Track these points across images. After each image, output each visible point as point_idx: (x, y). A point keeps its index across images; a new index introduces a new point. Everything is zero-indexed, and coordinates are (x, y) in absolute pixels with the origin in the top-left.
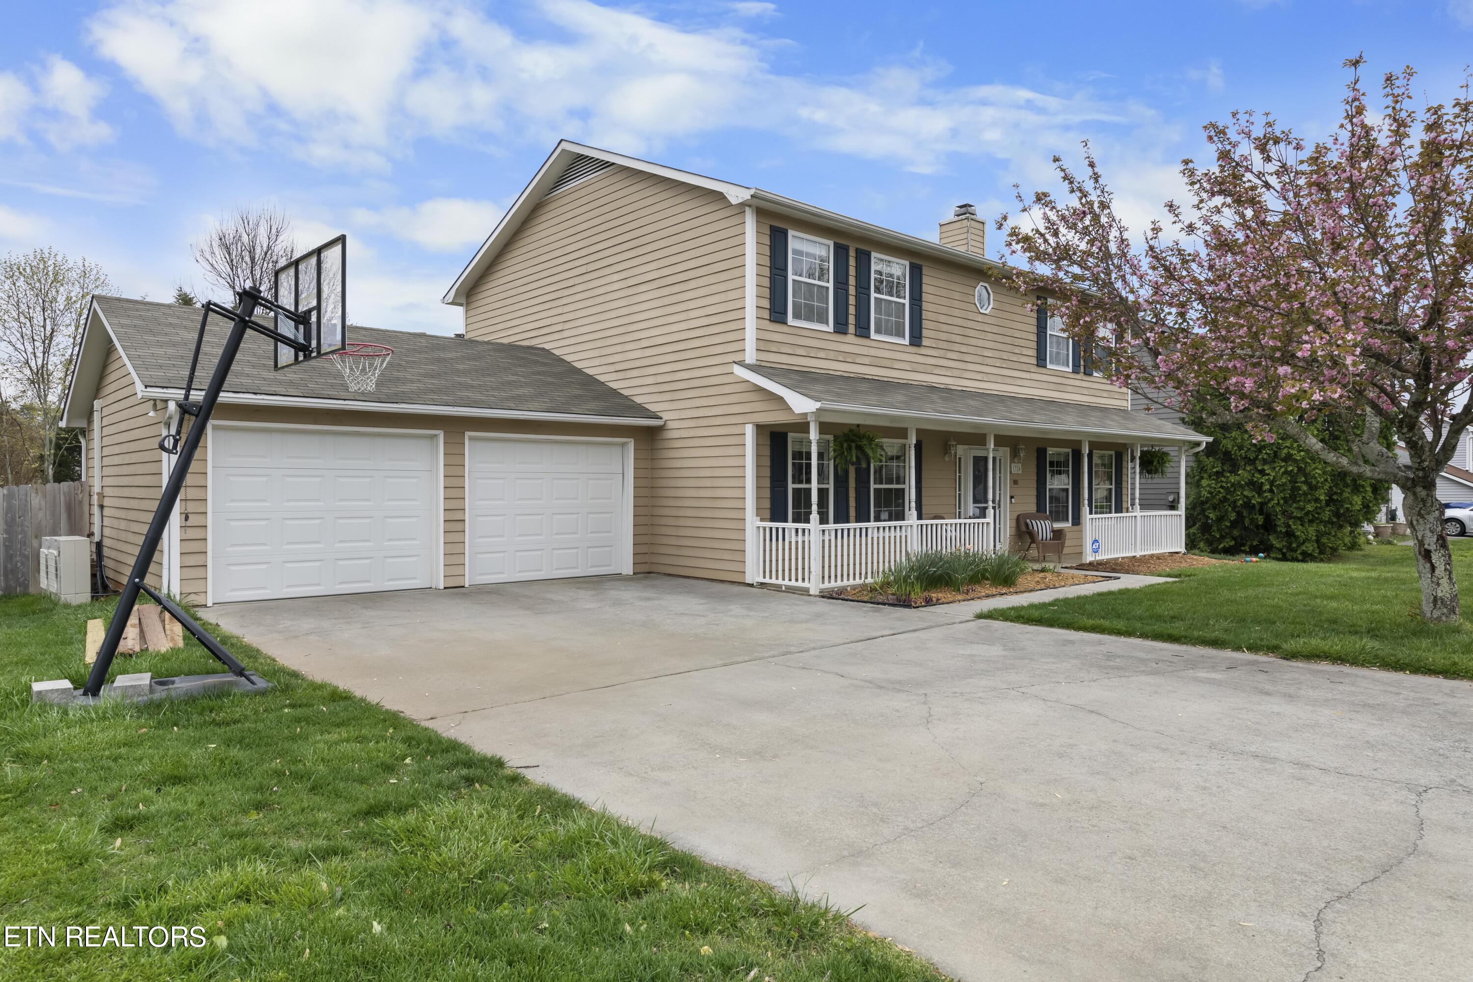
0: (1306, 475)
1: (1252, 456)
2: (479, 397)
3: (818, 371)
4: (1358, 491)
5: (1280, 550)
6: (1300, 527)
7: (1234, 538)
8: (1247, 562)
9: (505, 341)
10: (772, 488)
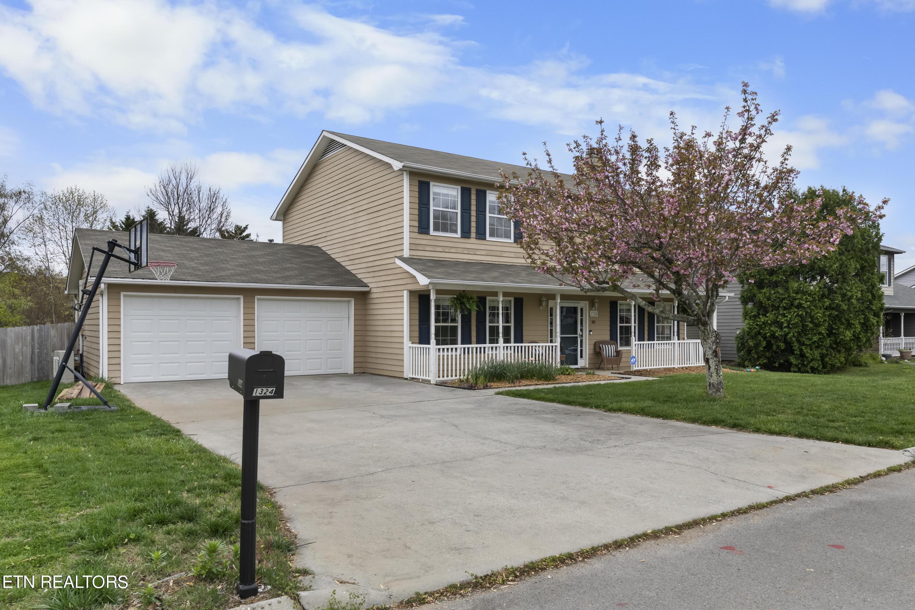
0: (812, 317)
1: (777, 305)
2: (264, 277)
3: (450, 260)
4: (851, 327)
5: (797, 366)
6: (809, 351)
7: (766, 358)
8: (748, 371)
9: (296, 243)
10: (420, 326)
